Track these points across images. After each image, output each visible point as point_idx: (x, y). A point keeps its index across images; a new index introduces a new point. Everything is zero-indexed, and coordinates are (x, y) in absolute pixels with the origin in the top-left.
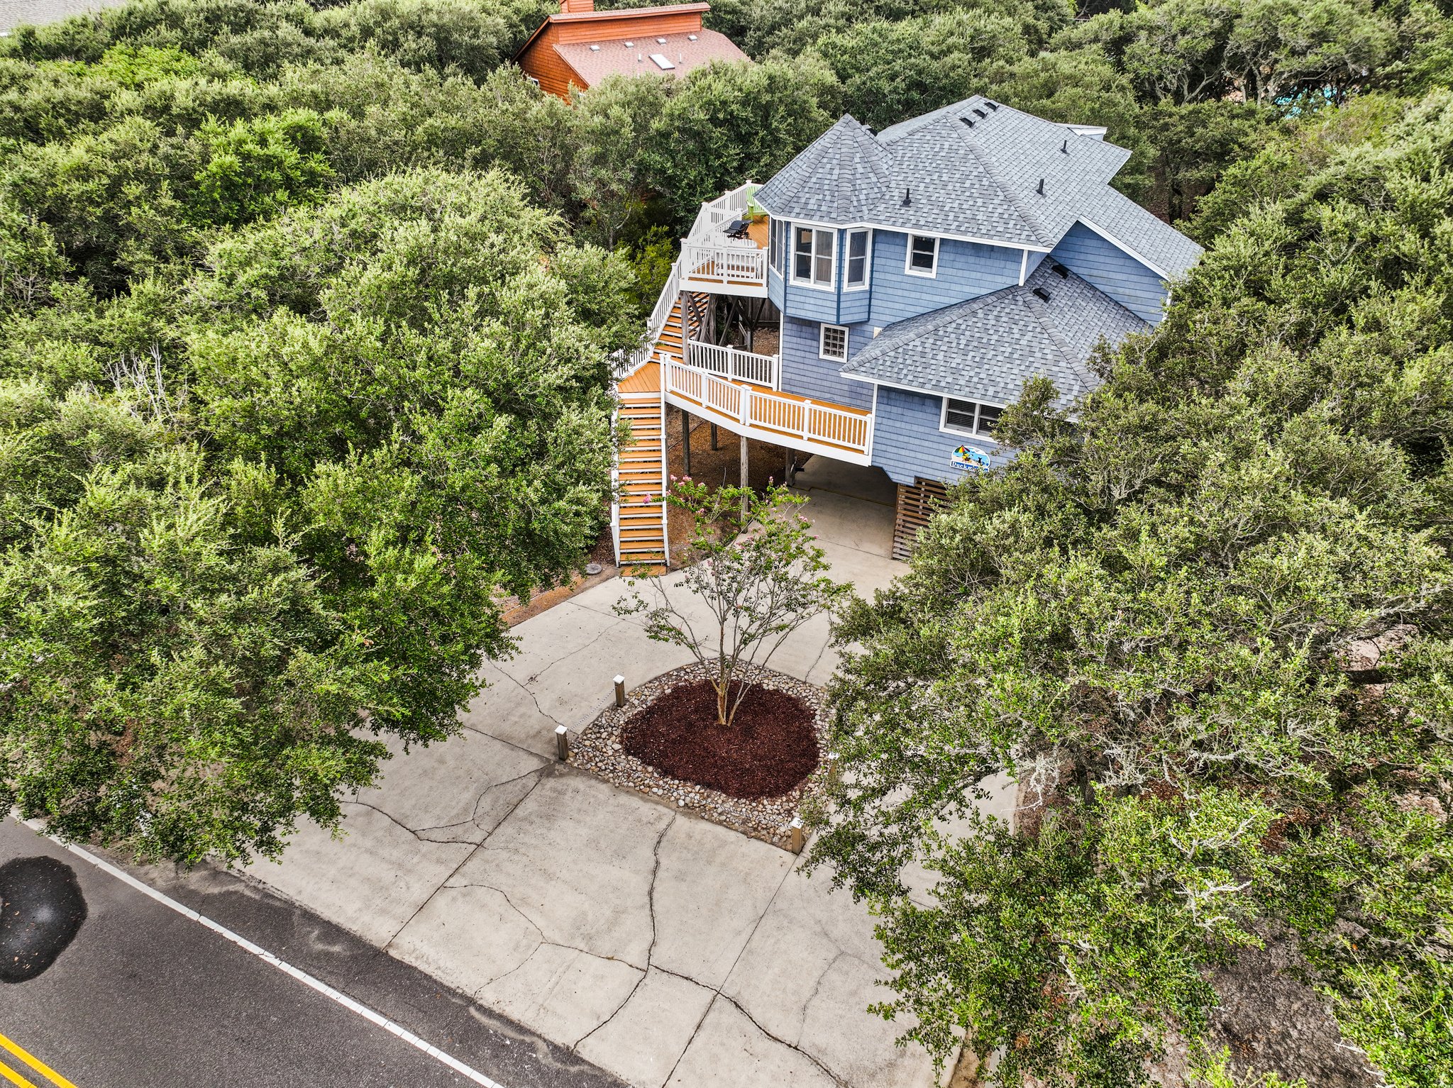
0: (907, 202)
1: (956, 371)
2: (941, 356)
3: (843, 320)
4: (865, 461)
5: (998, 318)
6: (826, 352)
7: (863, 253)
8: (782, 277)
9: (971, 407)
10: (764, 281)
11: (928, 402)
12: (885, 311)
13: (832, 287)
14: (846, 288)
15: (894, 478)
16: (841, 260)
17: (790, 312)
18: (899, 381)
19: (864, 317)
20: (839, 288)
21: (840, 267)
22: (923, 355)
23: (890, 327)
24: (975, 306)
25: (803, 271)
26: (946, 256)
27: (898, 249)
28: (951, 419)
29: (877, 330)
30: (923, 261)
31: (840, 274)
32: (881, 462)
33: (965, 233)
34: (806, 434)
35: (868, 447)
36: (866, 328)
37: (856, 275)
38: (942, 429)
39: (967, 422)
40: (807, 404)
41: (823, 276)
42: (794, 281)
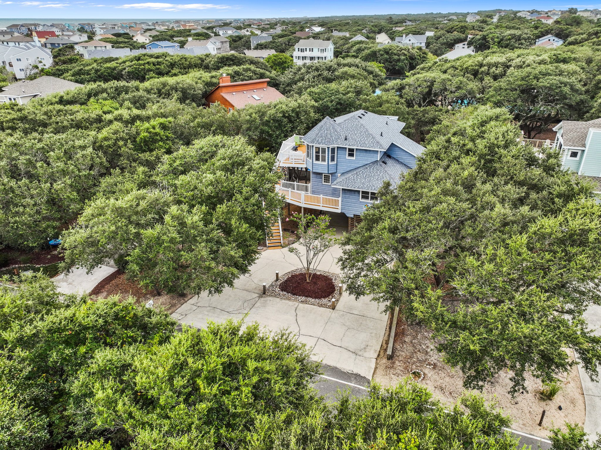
0: (346, 139)
1: (363, 183)
2: (359, 180)
3: (330, 172)
4: (339, 211)
5: (373, 169)
6: (325, 182)
7: (334, 153)
8: (311, 161)
9: (368, 193)
10: (305, 163)
11: (356, 193)
12: (341, 170)
13: (326, 163)
14: (330, 163)
15: (348, 215)
16: (328, 155)
17: (314, 171)
18: (348, 187)
19: (335, 171)
20: (328, 163)
21: (328, 158)
22: (354, 180)
23: (343, 174)
24: (367, 166)
25: (317, 159)
26: (358, 153)
27: (344, 152)
28: (363, 197)
29: (339, 175)
30: (351, 155)
31: (328, 159)
32: (344, 211)
33: (363, 147)
34: (321, 205)
35: (340, 207)
36: (336, 174)
37: (333, 159)
38: (360, 200)
39: (367, 198)
40: (321, 196)
41: (324, 160)
42: (315, 162)
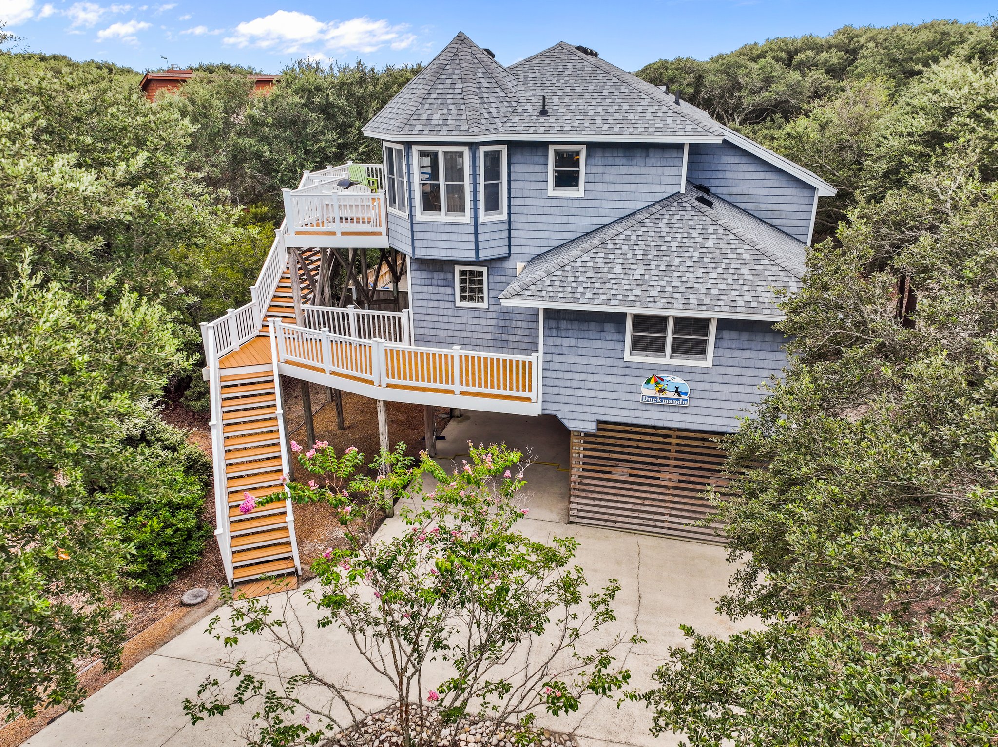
0: (544, 112)
1: (641, 283)
2: (618, 269)
3: (484, 255)
4: (534, 410)
6: (463, 298)
7: (498, 176)
8: (405, 215)
9: (660, 322)
10: (383, 230)
11: (609, 327)
12: (524, 246)
13: (467, 218)
14: (483, 217)
15: (571, 425)
16: (475, 183)
17: (420, 253)
18: (576, 300)
19: (504, 251)
20: (476, 217)
21: (475, 192)
22: (597, 269)
23: (535, 259)
24: (640, 217)
25: (431, 202)
26: (594, 170)
27: (538, 168)
28: (638, 345)
29: (520, 266)
30: (566, 179)
31: (475, 201)
32: (553, 409)
33: (621, 132)
34: (457, 388)
35: (536, 391)
36: (508, 264)
37: (493, 204)
38: (627, 357)
39: (657, 346)
40: (456, 351)
41: (457, 206)
42: (421, 216)
